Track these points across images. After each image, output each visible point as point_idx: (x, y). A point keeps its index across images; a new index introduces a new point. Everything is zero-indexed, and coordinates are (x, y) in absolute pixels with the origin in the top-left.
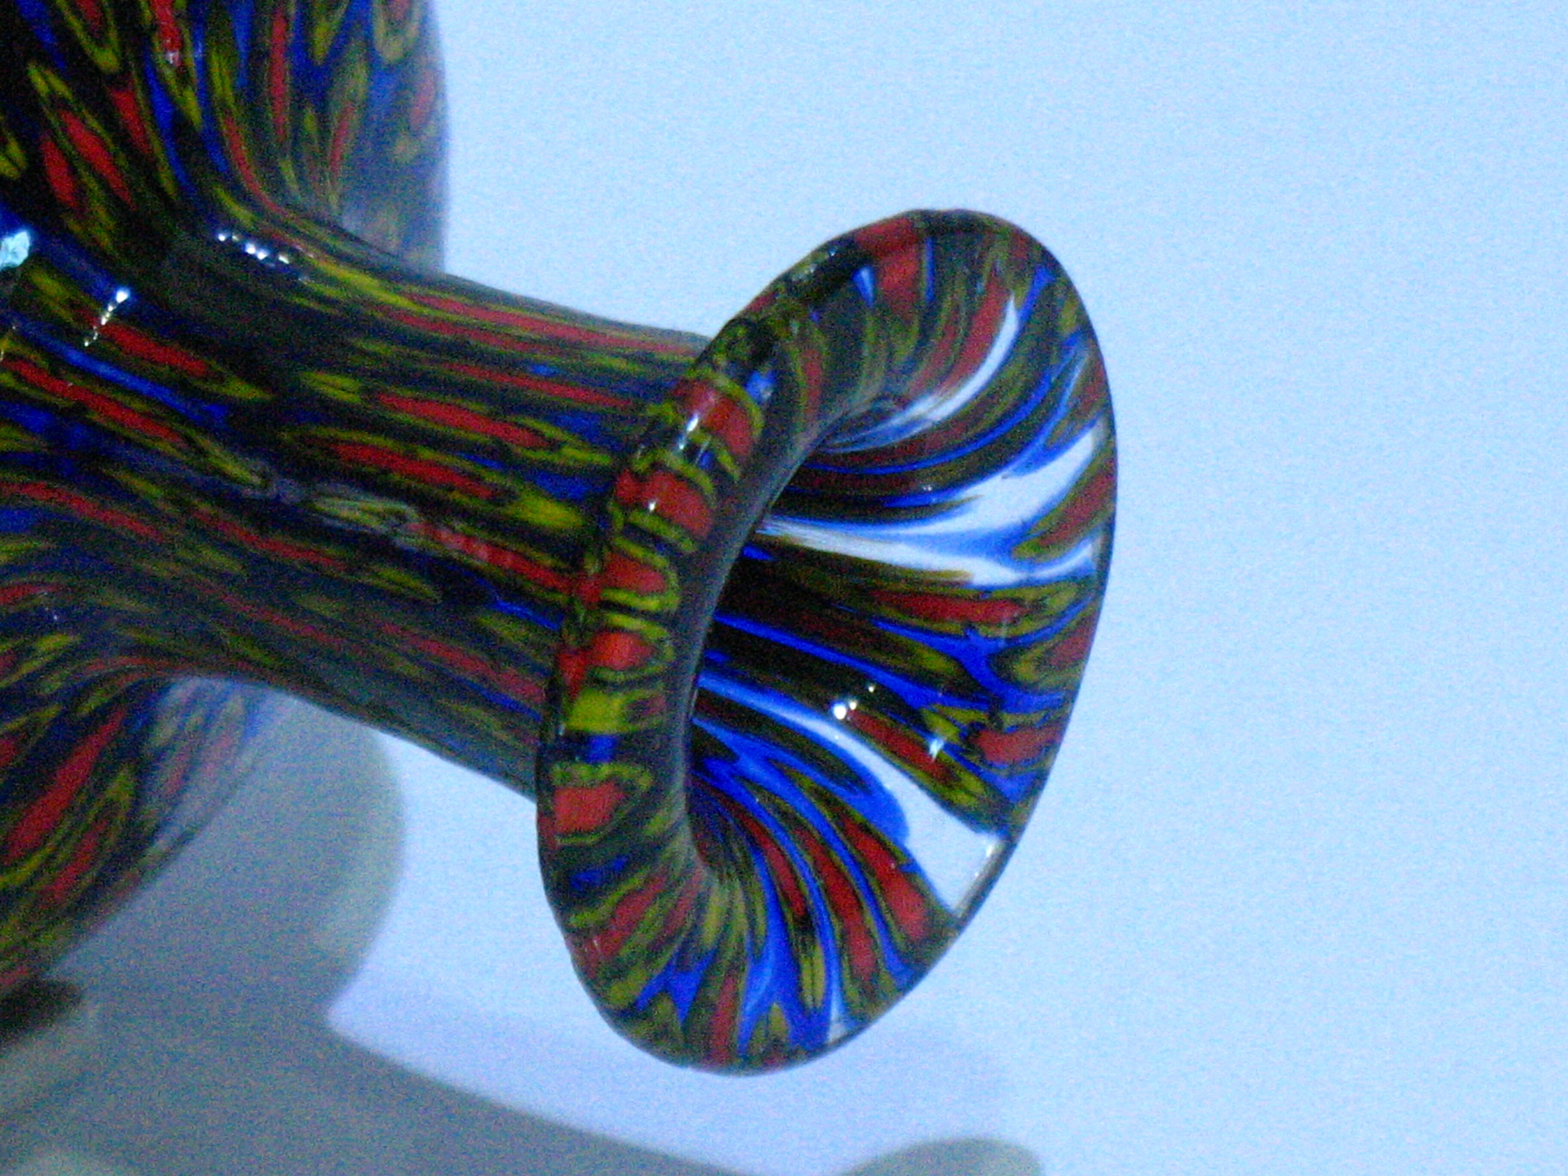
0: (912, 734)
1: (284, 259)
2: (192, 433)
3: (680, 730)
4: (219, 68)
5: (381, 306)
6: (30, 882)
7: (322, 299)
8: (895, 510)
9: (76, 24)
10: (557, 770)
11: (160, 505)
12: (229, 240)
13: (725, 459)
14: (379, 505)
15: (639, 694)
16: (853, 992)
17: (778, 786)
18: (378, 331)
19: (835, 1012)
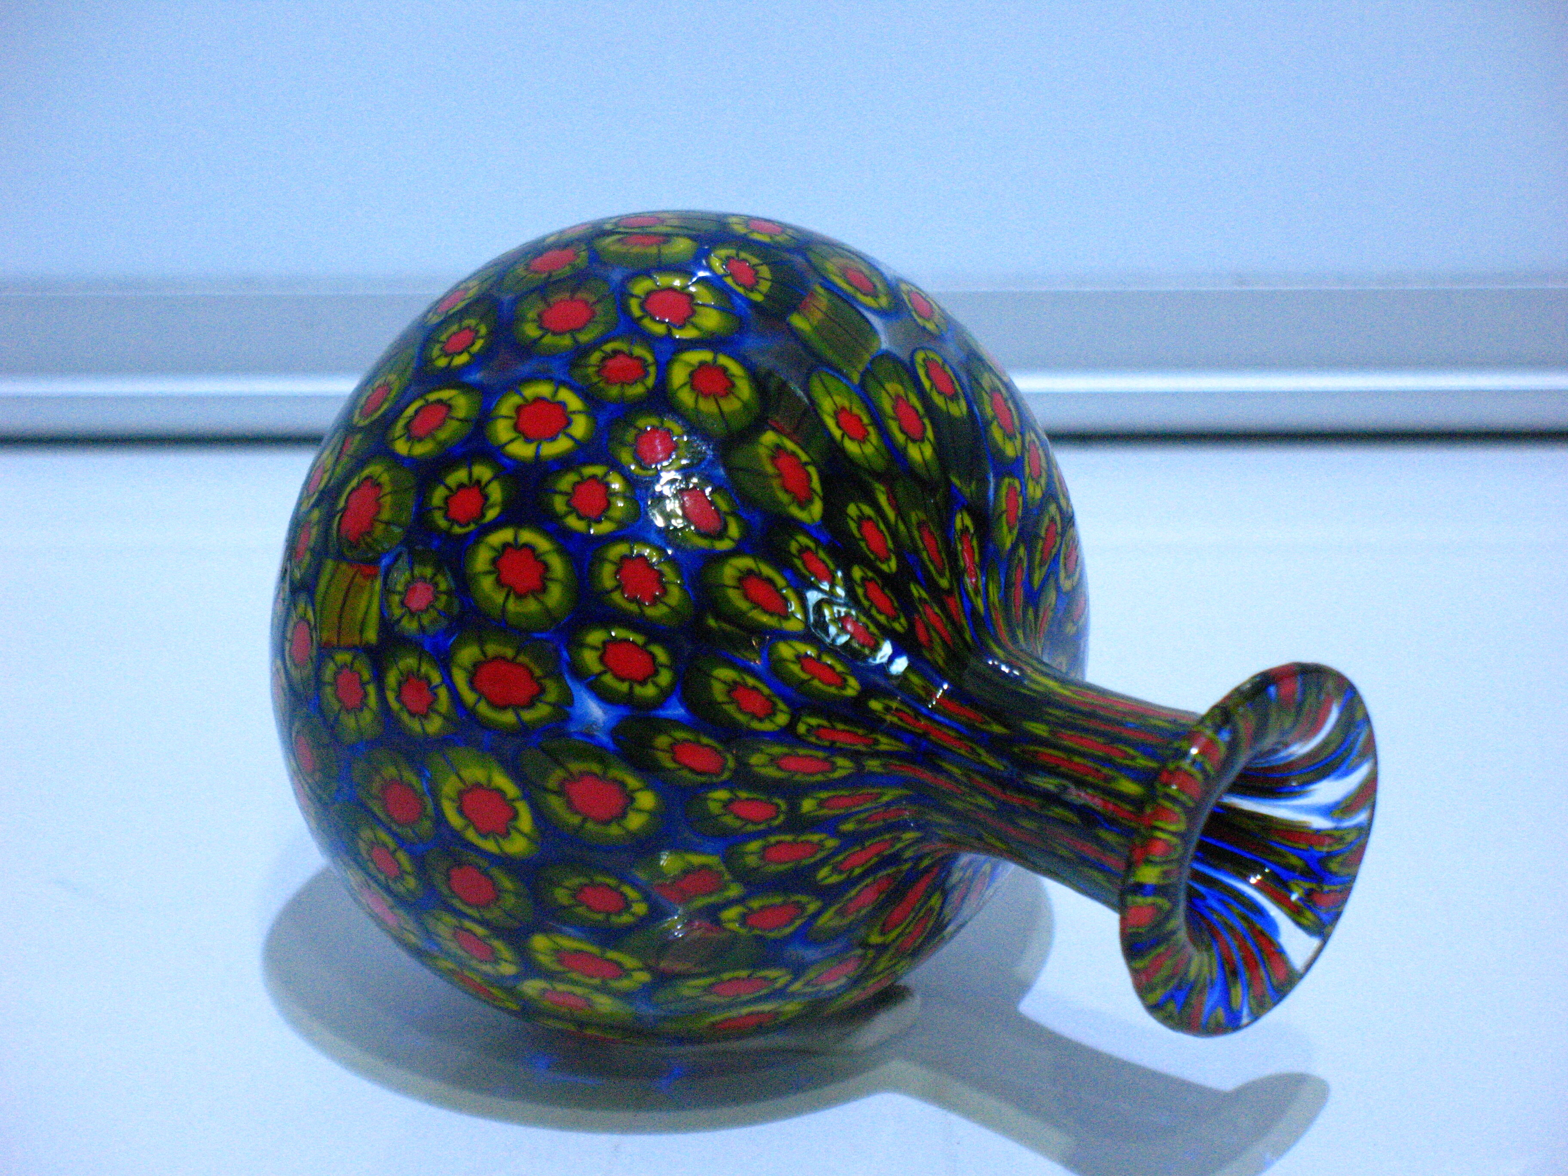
0: (1283, 892)
1: (1016, 673)
2: (974, 746)
3: (1183, 887)
4: (992, 589)
5: (1060, 695)
6: (894, 941)
7: (1035, 691)
8: (1280, 793)
9: (932, 568)
10: (1130, 899)
11: (960, 777)
12: (993, 664)
13: (1208, 767)
14: (1057, 781)
15: (1166, 867)
16: (1253, 1002)
17: (1224, 911)
18: (1060, 706)
19: (1245, 1012)
